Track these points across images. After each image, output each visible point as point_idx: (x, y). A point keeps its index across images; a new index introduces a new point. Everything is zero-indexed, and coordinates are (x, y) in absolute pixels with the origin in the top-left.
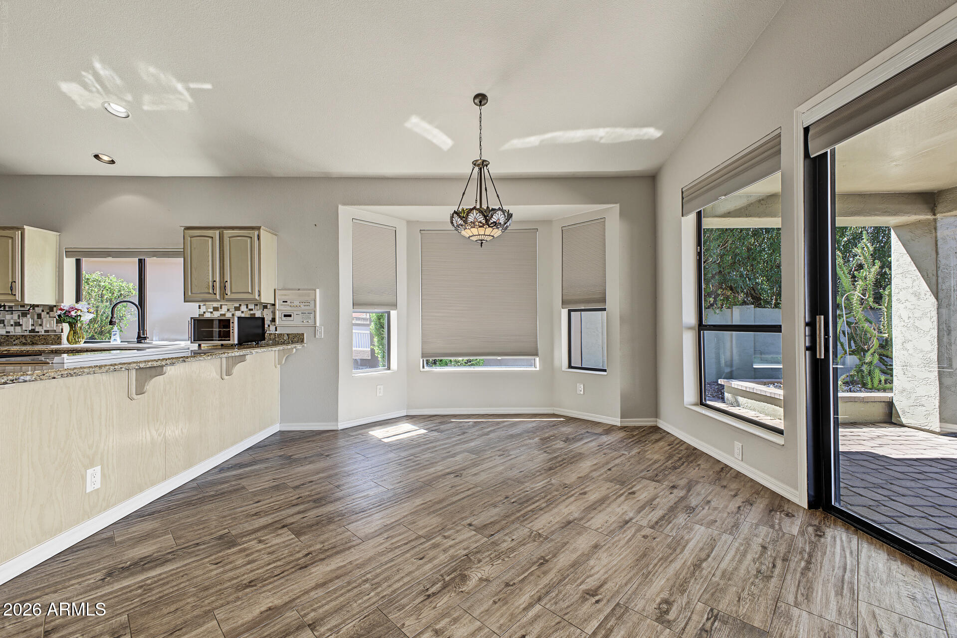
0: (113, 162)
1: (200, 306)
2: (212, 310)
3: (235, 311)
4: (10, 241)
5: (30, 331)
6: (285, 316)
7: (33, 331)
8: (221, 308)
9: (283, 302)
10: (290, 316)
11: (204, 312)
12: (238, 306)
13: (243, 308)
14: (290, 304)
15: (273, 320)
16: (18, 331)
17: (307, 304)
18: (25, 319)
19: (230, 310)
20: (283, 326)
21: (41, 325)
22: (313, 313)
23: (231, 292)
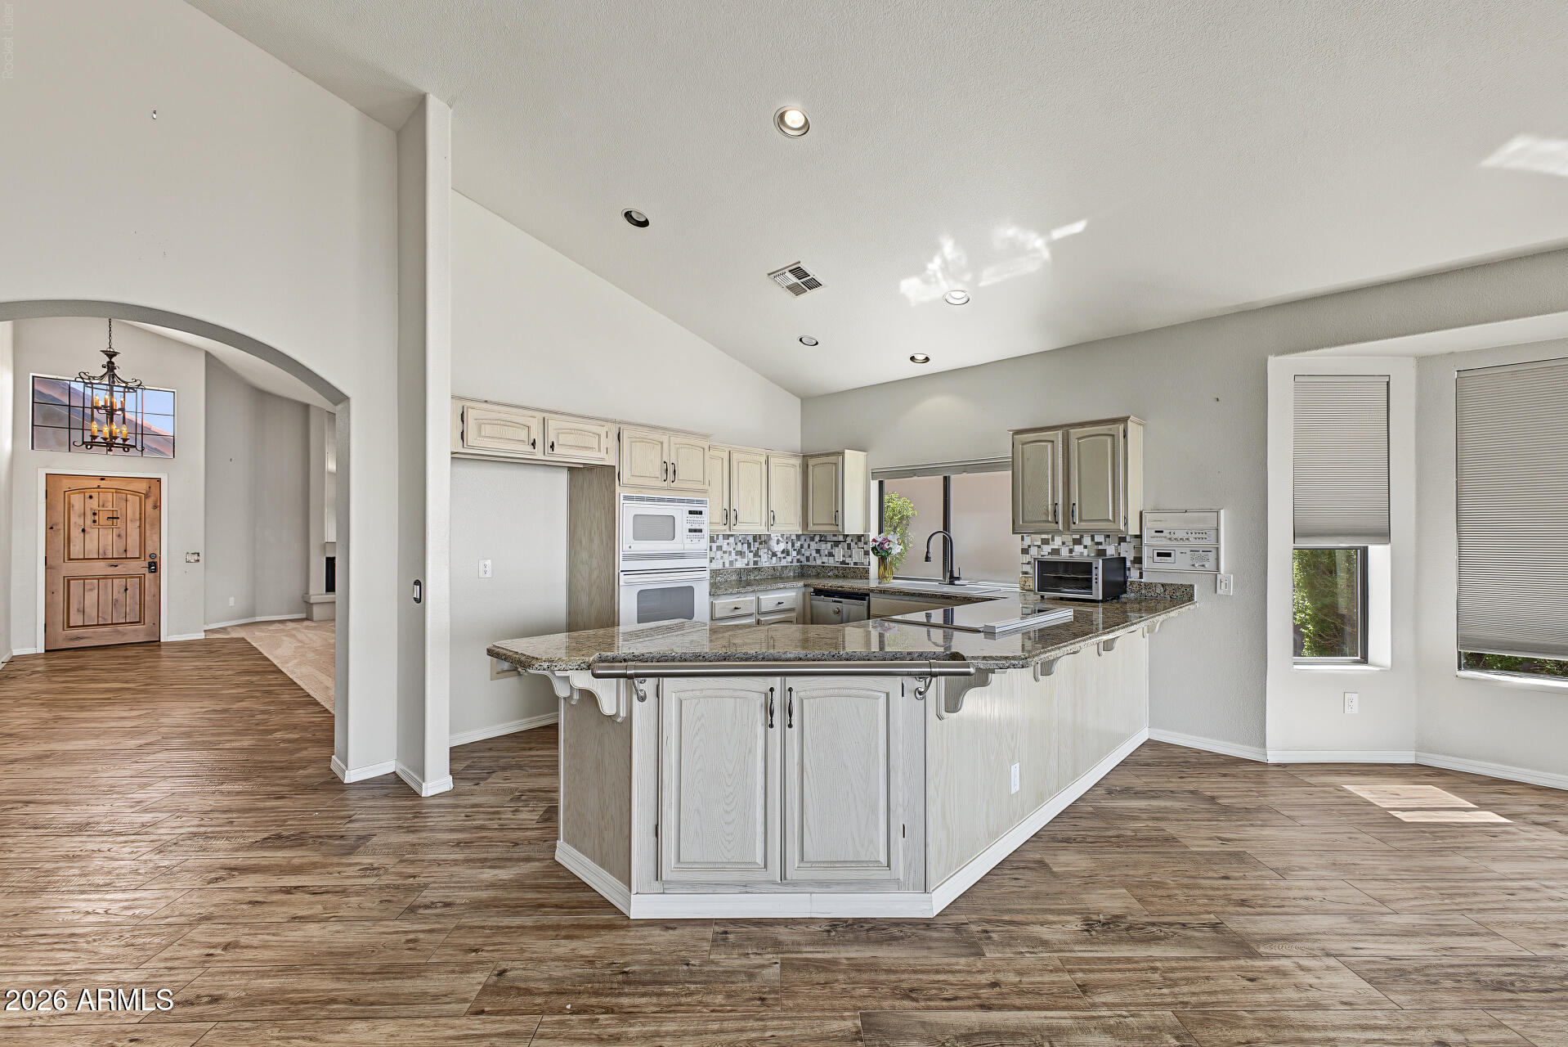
0: (927, 359)
1: (1023, 537)
2: (1039, 543)
3: (1074, 544)
4: (834, 468)
5: (841, 563)
6: (1159, 555)
7: (843, 562)
8: (1053, 540)
9: (1156, 532)
10: (1169, 555)
11: (1029, 546)
12: (1078, 537)
13: (1087, 540)
14: (1168, 536)
15: (1138, 560)
16: (831, 562)
17: (1201, 535)
18: (837, 549)
19: (1067, 544)
20: (1153, 571)
21: (850, 556)
22: (1214, 551)
23: (1081, 520)
